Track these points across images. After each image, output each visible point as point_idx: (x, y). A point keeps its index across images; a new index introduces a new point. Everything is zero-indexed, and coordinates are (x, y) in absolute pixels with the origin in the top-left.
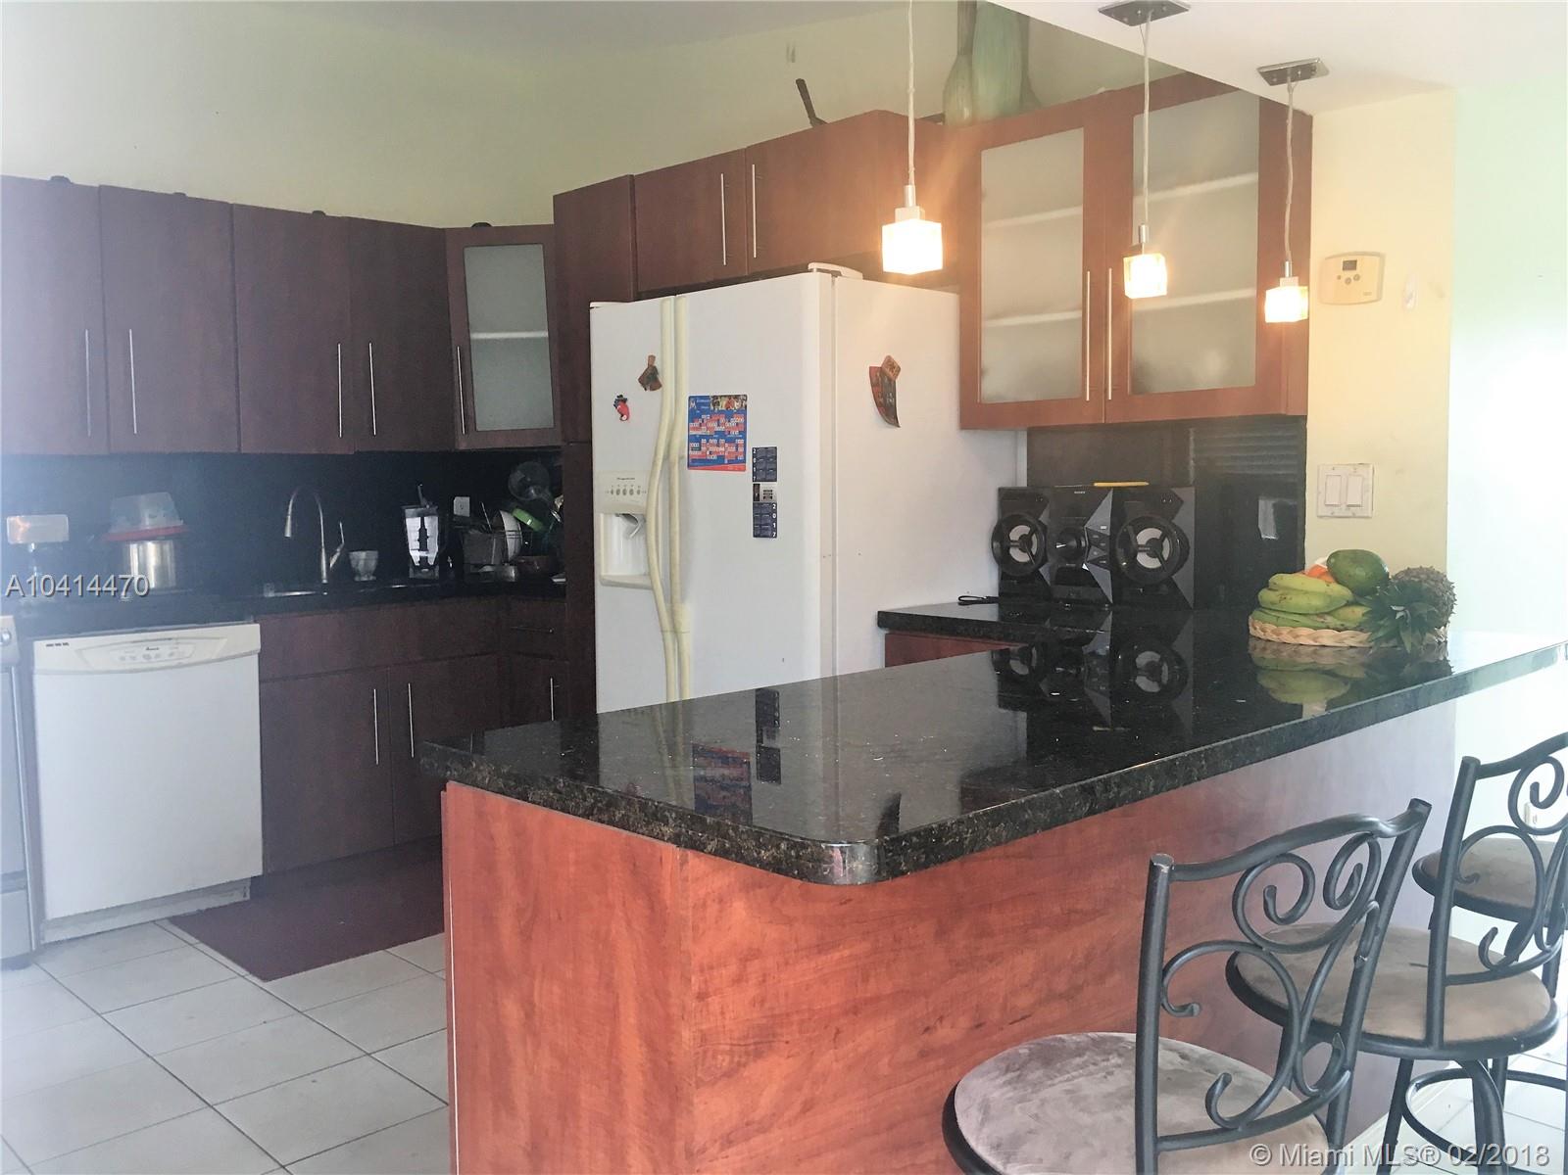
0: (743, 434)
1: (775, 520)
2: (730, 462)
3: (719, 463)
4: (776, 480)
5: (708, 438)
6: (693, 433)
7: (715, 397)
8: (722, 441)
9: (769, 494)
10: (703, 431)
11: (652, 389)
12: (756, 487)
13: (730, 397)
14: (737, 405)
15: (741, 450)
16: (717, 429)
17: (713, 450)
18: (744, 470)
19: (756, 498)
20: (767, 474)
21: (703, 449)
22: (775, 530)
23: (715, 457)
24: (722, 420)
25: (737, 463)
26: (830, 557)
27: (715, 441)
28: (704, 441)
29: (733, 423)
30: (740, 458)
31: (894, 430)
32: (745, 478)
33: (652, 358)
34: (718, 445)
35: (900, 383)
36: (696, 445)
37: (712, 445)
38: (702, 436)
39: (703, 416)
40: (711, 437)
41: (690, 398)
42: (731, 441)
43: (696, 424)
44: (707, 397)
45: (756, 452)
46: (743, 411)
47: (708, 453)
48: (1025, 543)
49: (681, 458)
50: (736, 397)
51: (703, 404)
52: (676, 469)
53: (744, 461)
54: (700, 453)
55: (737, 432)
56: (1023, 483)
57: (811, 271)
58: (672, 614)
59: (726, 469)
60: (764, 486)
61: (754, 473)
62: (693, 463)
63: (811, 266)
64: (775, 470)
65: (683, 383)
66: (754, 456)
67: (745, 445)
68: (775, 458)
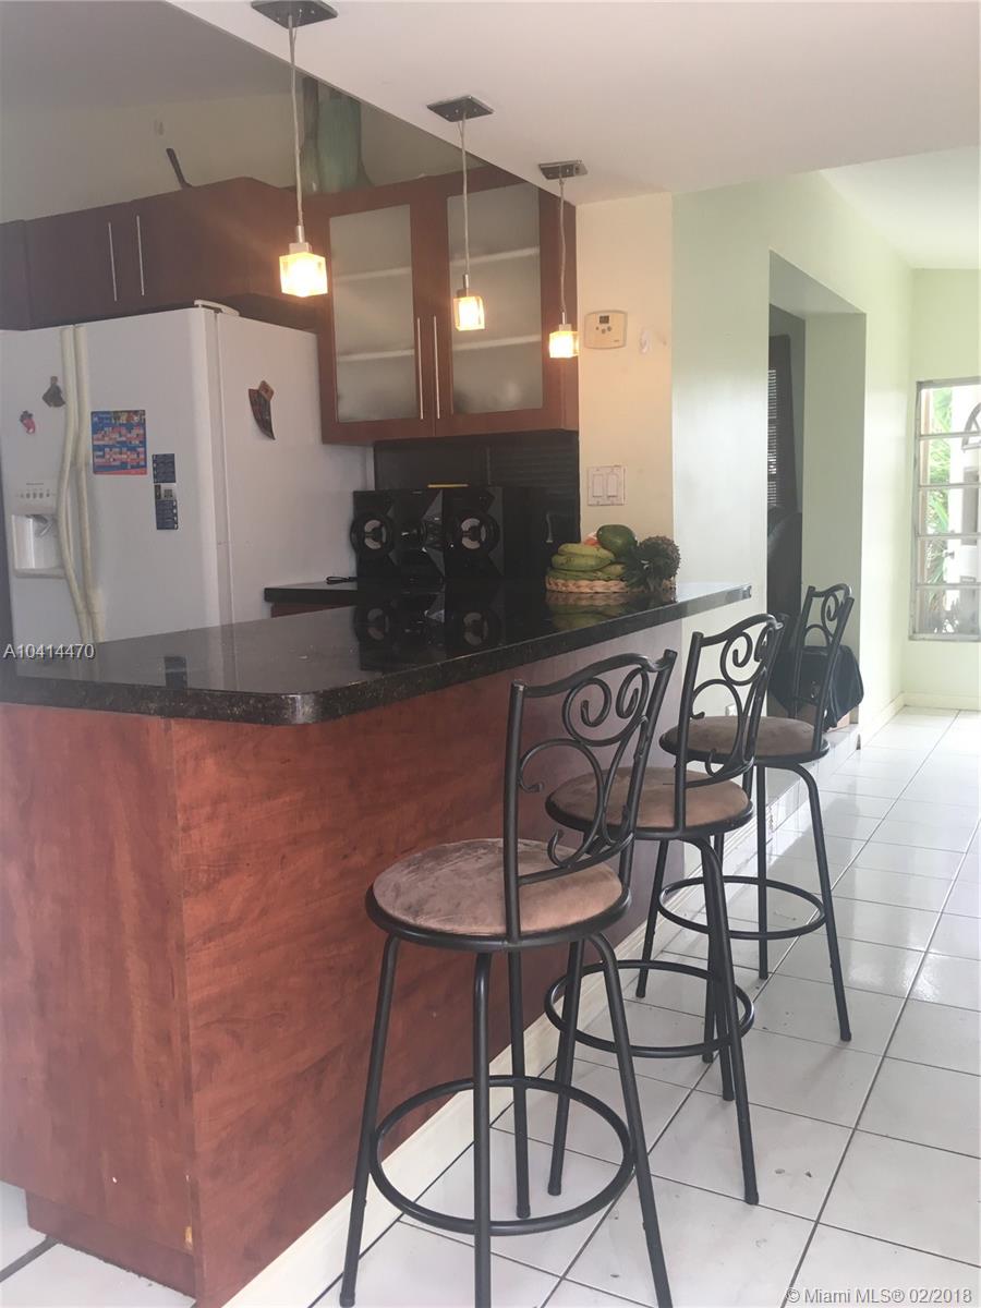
0: (143, 443)
1: (176, 515)
2: (132, 467)
3: (122, 468)
4: (175, 481)
5: (111, 447)
6: (96, 443)
7: (116, 412)
8: (125, 450)
9: (169, 493)
10: (106, 441)
11: (56, 406)
12: (157, 488)
13: (129, 412)
14: (136, 419)
15: (142, 456)
16: (119, 439)
17: (115, 457)
18: (145, 473)
19: (158, 497)
20: (166, 476)
21: (108, 456)
22: (176, 523)
23: (117, 463)
24: (124, 431)
25: (139, 468)
26: (222, 544)
27: (117, 450)
28: (107, 450)
29: (135, 432)
30: (142, 463)
31: (270, 442)
32: (146, 482)
33: (54, 379)
34: (121, 453)
35: (273, 403)
36: (101, 453)
37: (115, 453)
38: (106, 446)
39: (106, 429)
40: (115, 446)
41: (93, 413)
42: (133, 449)
43: (100, 436)
44: (108, 413)
45: (156, 459)
46: (142, 424)
47: (112, 460)
48: (376, 535)
49: (87, 464)
50: (136, 412)
51: (107, 419)
52: (83, 475)
53: (145, 466)
54: (104, 460)
55: (137, 442)
56: (371, 487)
57: (197, 306)
58: (86, 598)
59: (129, 473)
60: (164, 486)
61: (155, 477)
62: (98, 469)
63: (197, 302)
64: (174, 472)
65: (85, 401)
66: (154, 462)
67: (145, 452)
68: (173, 463)
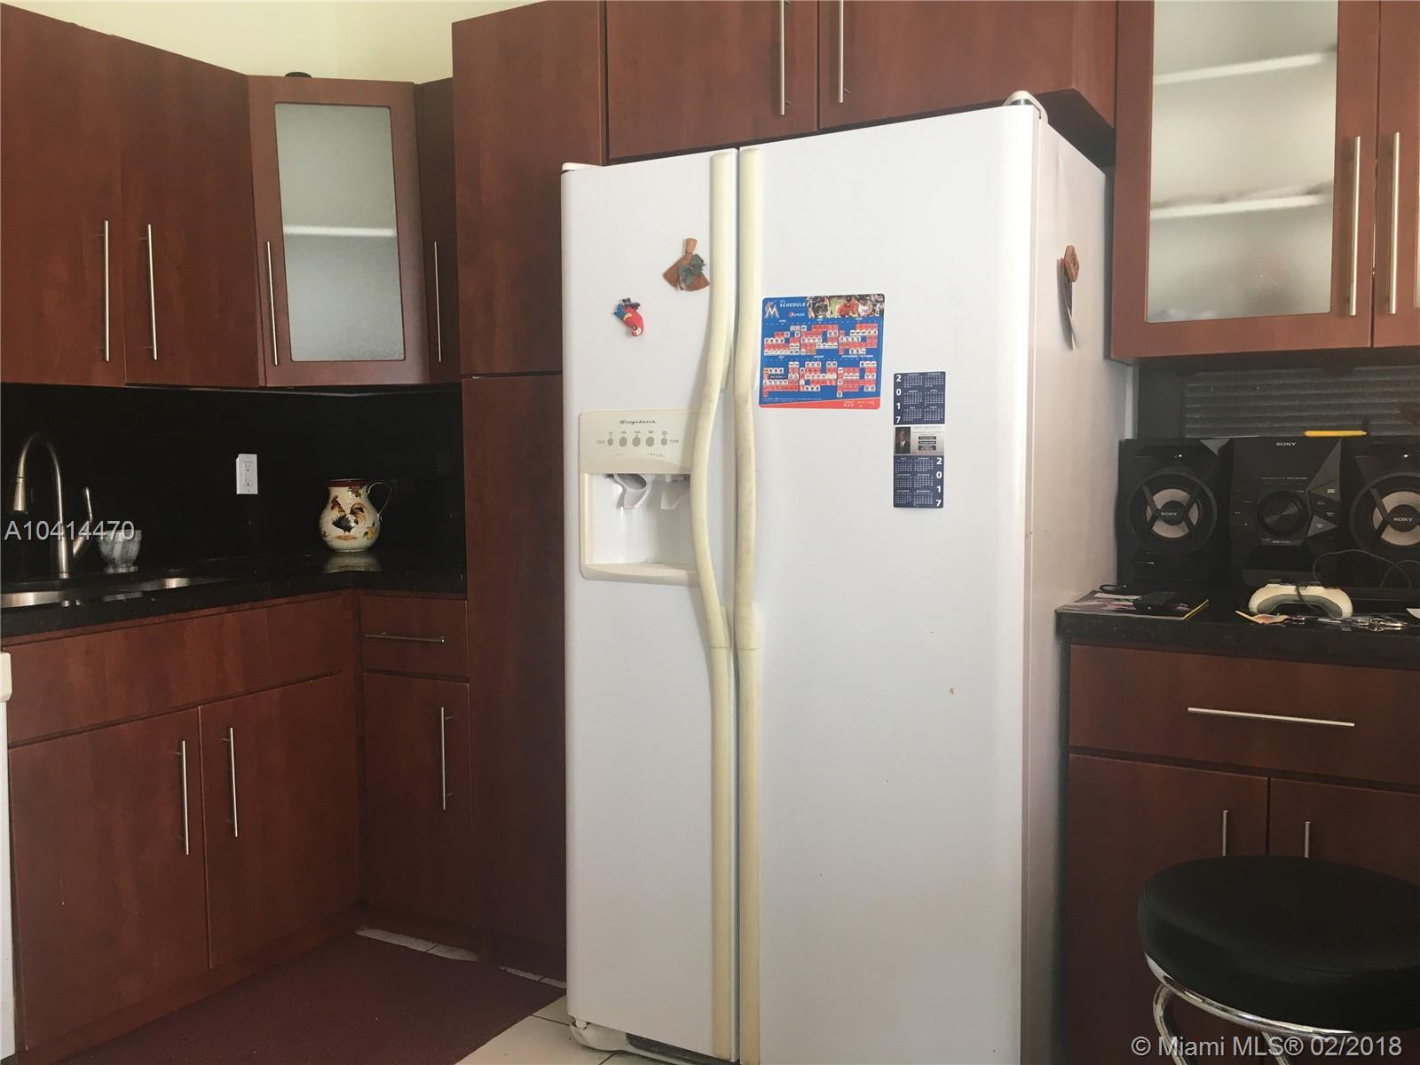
0: (876, 353)
1: (941, 482)
2: (847, 395)
3: (825, 397)
4: (942, 421)
5: (802, 360)
6: (770, 352)
8: (831, 364)
9: (930, 442)
10: (794, 349)
11: (692, 288)
12: (902, 435)
13: (849, 298)
14: (862, 310)
15: (870, 376)
16: (823, 346)
17: (811, 377)
18: (876, 406)
20: (923, 412)
21: (793, 376)
22: (941, 496)
23: (816, 388)
24: (834, 331)
25: (863, 397)
26: (1029, 536)
27: (817, 365)
28: (793, 365)
29: (856, 335)
30: (870, 389)
31: (1069, 353)
32: (879, 423)
33: (690, 243)
34: (824, 370)
36: (780, 371)
37: (811, 371)
38: (793, 358)
39: (792, 328)
40: (810, 358)
41: (766, 301)
42: (852, 364)
43: (779, 340)
44: (803, 299)
45: (902, 381)
46: (877, 319)
47: (802, 382)
48: (1176, 512)
49: (749, 389)
51: (796, 310)
52: (747, 407)
53: (877, 393)
54: (784, 383)
55: (862, 351)
57: (1016, 103)
59: (840, 406)
60: (917, 431)
61: (896, 412)
62: (769, 398)
64: (943, 406)
65: (752, 281)
66: (896, 385)
67: (878, 370)
68: (942, 388)
